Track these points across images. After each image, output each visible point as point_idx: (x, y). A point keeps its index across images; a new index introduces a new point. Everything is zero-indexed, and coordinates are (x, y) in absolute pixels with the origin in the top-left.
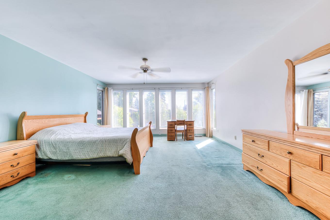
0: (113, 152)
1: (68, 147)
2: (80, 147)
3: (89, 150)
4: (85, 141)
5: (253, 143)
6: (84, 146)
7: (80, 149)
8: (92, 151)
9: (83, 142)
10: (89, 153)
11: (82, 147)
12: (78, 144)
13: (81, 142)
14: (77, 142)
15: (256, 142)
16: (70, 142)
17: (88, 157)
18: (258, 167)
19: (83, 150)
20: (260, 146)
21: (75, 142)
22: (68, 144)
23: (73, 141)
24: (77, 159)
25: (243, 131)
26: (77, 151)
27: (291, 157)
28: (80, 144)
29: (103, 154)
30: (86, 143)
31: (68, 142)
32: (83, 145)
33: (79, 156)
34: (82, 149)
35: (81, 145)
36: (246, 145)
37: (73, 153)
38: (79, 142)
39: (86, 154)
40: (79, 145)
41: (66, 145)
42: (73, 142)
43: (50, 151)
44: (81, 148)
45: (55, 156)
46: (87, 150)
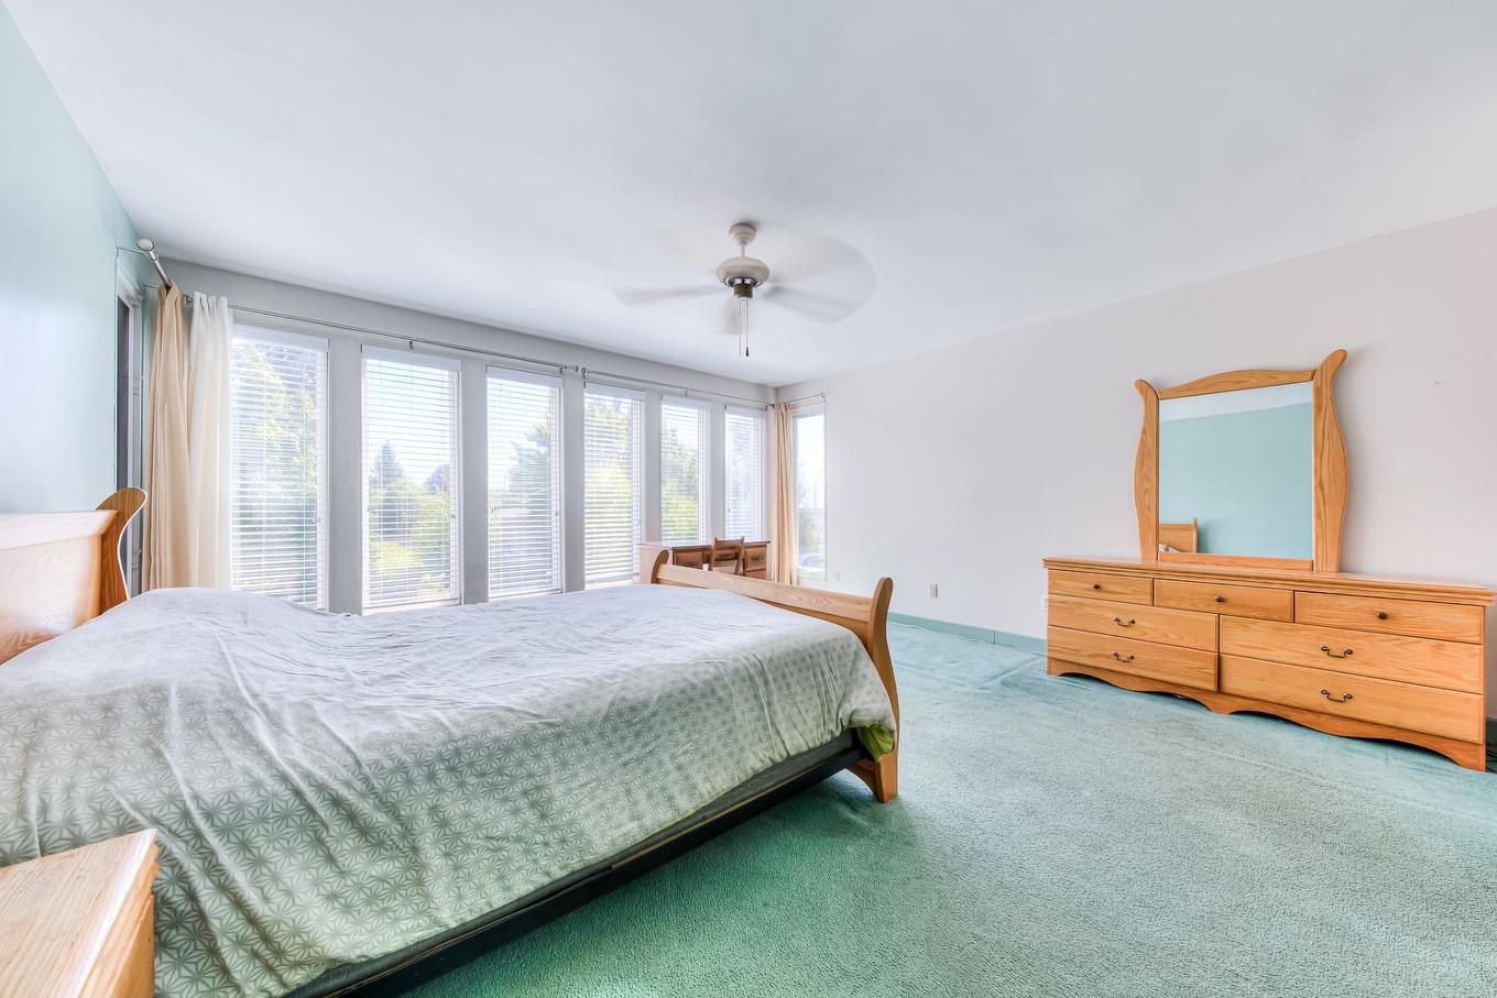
0: (811, 724)
1: (528, 784)
2: (618, 755)
3: (685, 753)
4: (645, 706)
5: (1096, 594)
6: (647, 737)
7: (625, 764)
8: (704, 756)
9: (633, 709)
10: (692, 771)
11: (637, 751)
12: (601, 735)
13: (620, 714)
14: (591, 724)
15: (1106, 587)
16: (526, 745)
17: (687, 806)
18: (1116, 655)
19: (647, 771)
20: (1123, 597)
21: (576, 729)
22: (520, 763)
23: (551, 725)
24: (623, 844)
25: (1047, 562)
26: (606, 790)
27: (1223, 608)
28: (615, 730)
29: (767, 749)
30: (654, 714)
31: (508, 750)
32: (637, 735)
33: (633, 819)
34: (639, 760)
35: (623, 739)
36: (1065, 602)
37: (587, 815)
38: (607, 718)
39: (675, 790)
40: (610, 745)
41: (500, 772)
42: (559, 736)
43: (332, 897)
44: (627, 757)
45: (396, 920)
46: (673, 757)
